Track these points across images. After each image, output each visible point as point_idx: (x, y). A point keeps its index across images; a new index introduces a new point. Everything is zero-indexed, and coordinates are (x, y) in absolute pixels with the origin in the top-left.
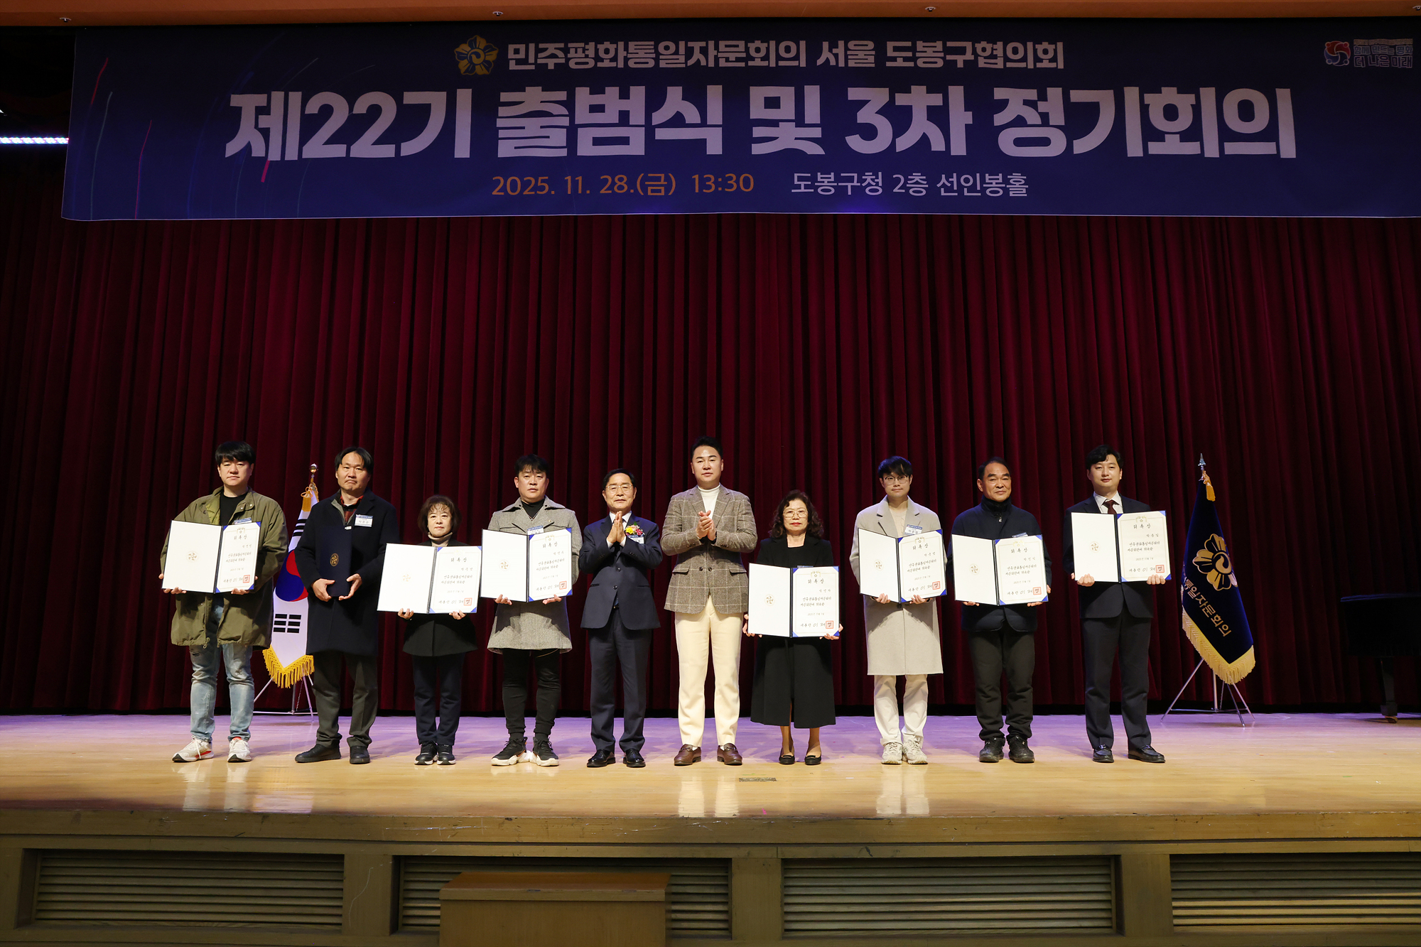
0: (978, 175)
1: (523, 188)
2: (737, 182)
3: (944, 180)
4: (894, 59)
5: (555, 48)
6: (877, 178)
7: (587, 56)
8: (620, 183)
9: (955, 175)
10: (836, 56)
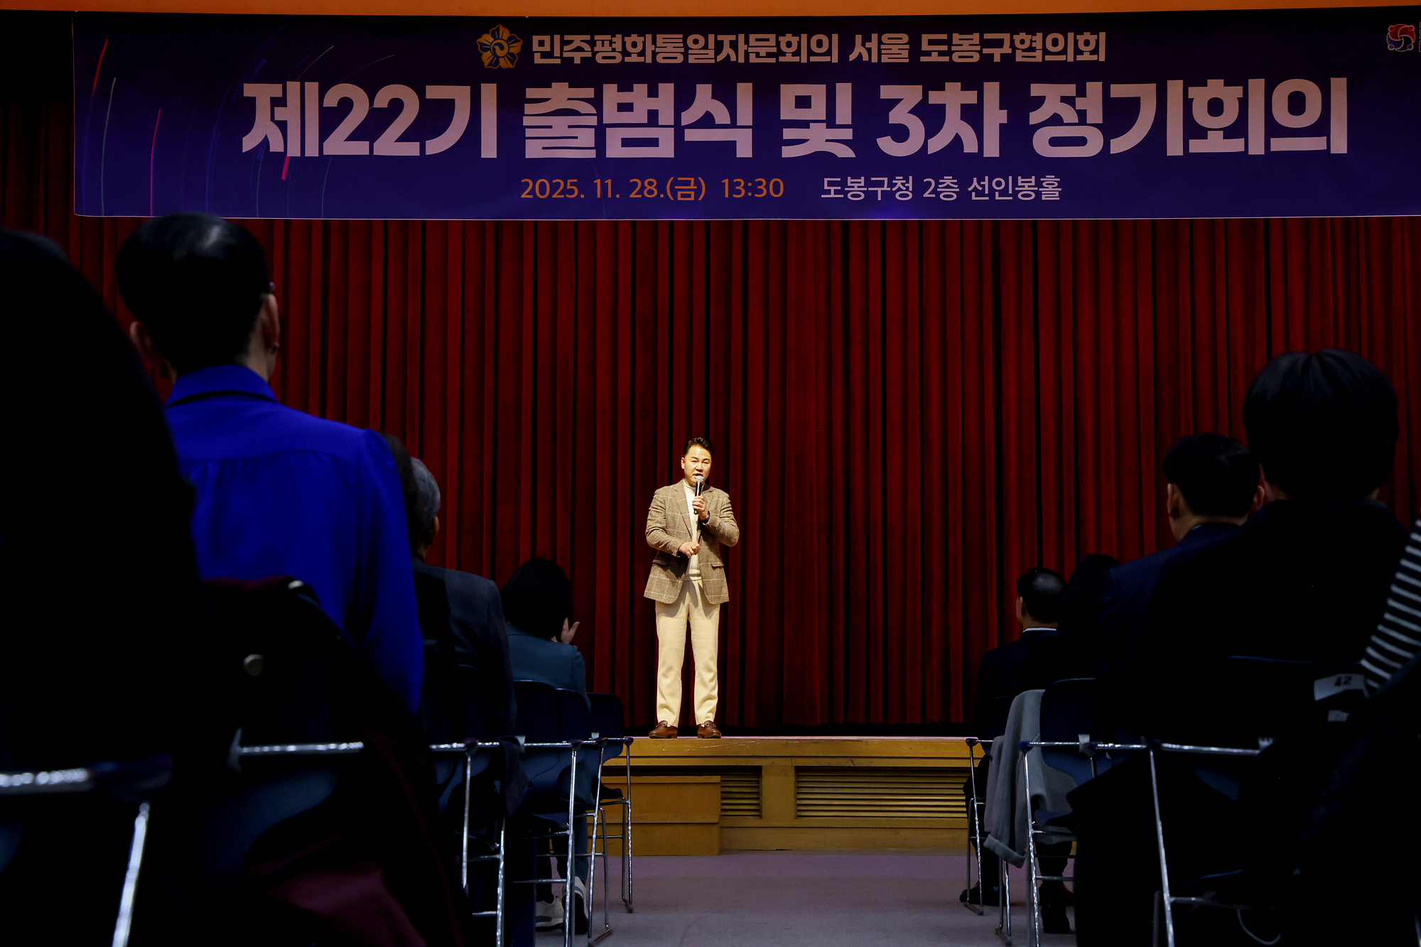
0: (1010, 178)
1: (552, 191)
2: (767, 187)
3: (975, 183)
4: (928, 53)
5: (581, 41)
6: (908, 182)
7: (614, 50)
8: (648, 188)
9: (987, 178)
10: (869, 50)
